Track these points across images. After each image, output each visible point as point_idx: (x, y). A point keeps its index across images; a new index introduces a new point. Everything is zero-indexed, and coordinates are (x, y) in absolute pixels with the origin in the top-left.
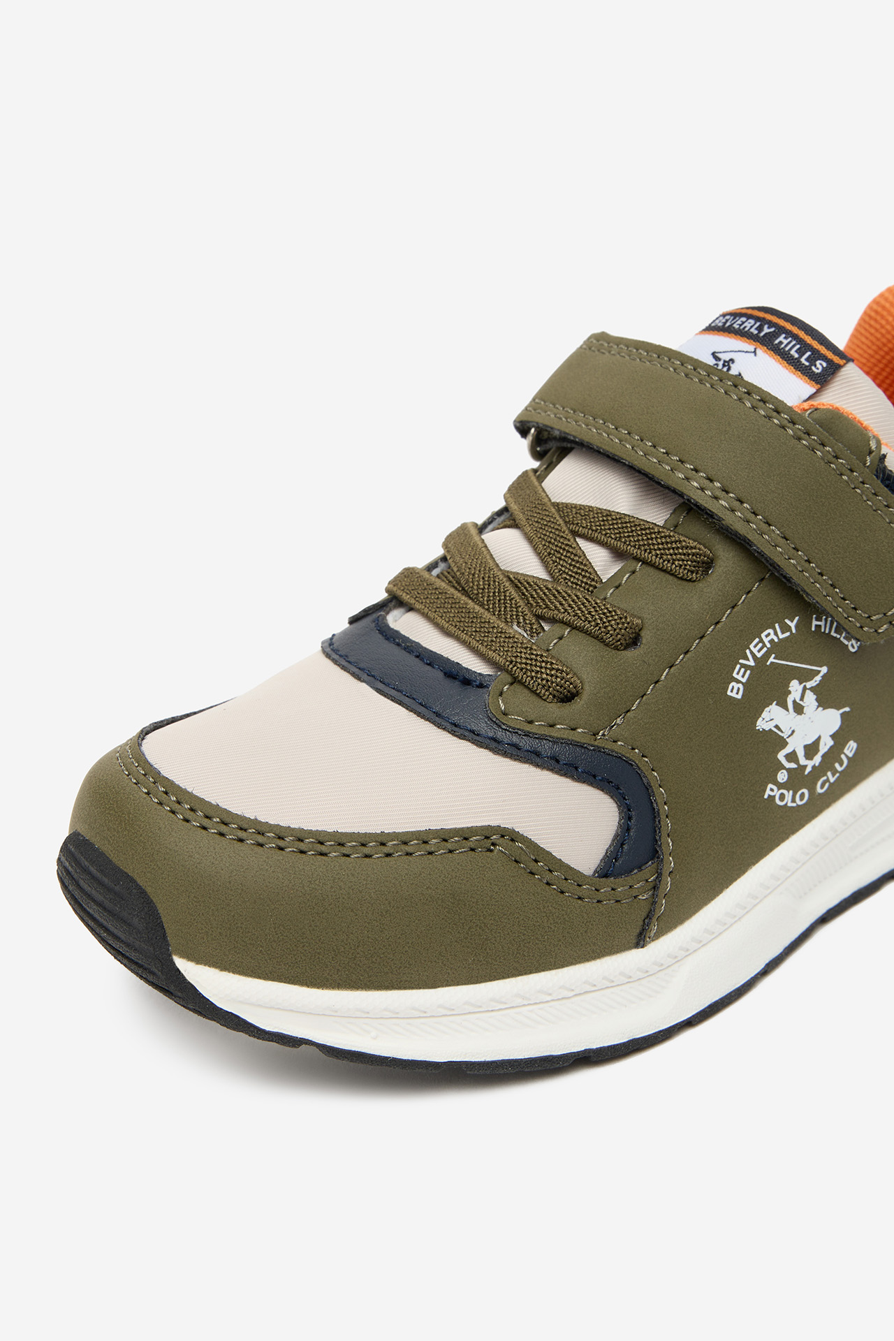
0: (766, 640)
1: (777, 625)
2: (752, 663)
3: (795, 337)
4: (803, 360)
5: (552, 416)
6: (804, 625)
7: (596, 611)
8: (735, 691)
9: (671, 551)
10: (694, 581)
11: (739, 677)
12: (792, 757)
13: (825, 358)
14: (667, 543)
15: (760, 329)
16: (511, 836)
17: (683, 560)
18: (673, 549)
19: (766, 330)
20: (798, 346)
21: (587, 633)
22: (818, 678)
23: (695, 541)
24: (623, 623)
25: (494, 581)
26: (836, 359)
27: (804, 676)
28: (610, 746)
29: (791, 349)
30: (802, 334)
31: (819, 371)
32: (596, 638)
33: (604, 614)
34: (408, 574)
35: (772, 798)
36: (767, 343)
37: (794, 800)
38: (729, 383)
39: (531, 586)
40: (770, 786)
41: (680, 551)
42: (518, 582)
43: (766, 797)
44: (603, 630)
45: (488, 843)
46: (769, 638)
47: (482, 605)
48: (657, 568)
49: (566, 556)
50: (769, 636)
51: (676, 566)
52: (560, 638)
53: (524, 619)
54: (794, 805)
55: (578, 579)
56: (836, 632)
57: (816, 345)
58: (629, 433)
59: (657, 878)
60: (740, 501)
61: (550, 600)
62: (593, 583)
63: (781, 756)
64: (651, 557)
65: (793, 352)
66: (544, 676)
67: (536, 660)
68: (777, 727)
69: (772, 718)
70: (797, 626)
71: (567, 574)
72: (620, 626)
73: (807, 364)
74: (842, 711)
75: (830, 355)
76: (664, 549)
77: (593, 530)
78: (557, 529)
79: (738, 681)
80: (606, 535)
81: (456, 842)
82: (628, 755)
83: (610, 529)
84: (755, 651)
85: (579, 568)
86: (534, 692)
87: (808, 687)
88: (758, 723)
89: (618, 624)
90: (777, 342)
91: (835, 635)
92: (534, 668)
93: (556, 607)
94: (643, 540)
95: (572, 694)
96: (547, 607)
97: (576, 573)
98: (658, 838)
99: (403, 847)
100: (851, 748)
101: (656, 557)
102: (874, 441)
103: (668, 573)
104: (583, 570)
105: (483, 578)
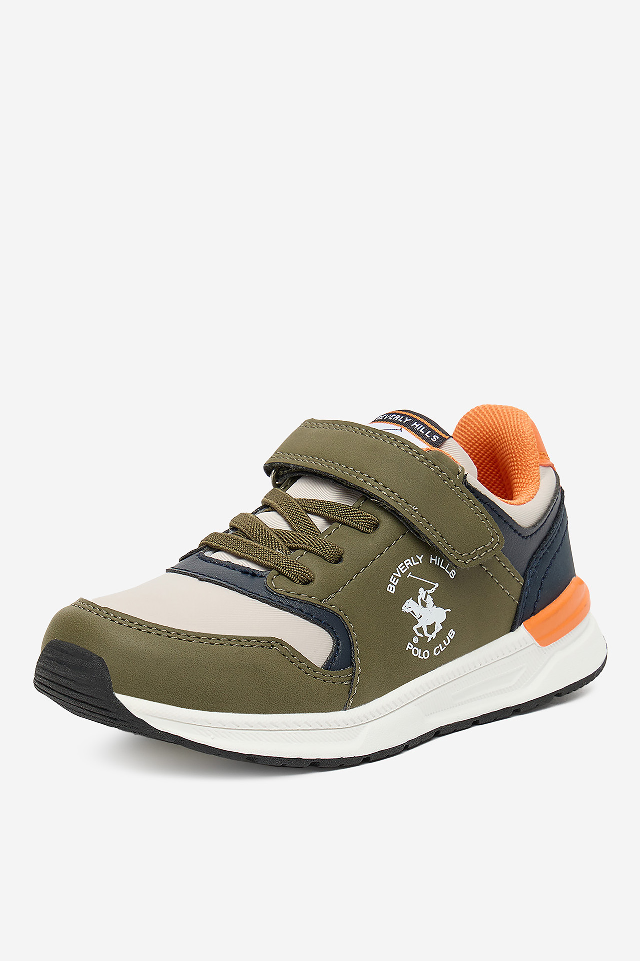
0: (407, 565)
1: (412, 557)
2: (400, 575)
3: (423, 424)
4: (426, 435)
5: (289, 459)
6: (427, 559)
7: (320, 543)
8: (391, 589)
9: (357, 517)
10: (370, 533)
11: (393, 582)
12: (421, 630)
13: (438, 435)
14: (355, 514)
15: (404, 420)
16: (282, 643)
17: (364, 522)
18: (358, 516)
19: (407, 420)
20: (424, 428)
21: (315, 553)
22: (434, 589)
23: (369, 513)
24: (334, 549)
25: (265, 531)
26: (444, 436)
27: (427, 587)
28: (329, 607)
29: (420, 429)
30: (426, 423)
31: (435, 441)
32: (320, 555)
33: (325, 544)
34: (215, 535)
35: (410, 650)
36: (408, 426)
37: (422, 656)
38: (385, 436)
39: (284, 534)
40: (409, 644)
41: (362, 517)
42: (278, 532)
43: (407, 649)
44: (324, 551)
45: (270, 645)
46: (408, 564)
47: (259, 542)
48: (350, 526)
49: (302, 520)
50: (408, 562)
51: (360, 525)
52: (302, 556)
53: (283, 548)
54: (422, 658)
55: (309, 531)
56: (442, 565)
57: (433, 427)
58: (333, 463)
59: (353, 675)
60: (392, 491)
61: (295, 539)
62: (317, 533)
63: (415, 628)
64: (347, 521)
65: (421, 431)
66: (295, 570)
67: (291, 563)
68: (412, 611)
69: (410, 606)
70: (422, 560)
71: (303, 528)
72: (333, 550)
73: (429, 437)
74: (447, 610)
75: (441, 433)
76: (354, 516)
77: (316, 509)
78: (297, 508)
79: (393, 584)
80: (322, 511)
81: (254, 642)
82: (338, 612)
83: (325, 508)
84: (401, 569)
85: (309, 526)
86: (290, 578)
87: (429, 593)
88: (403, 608)
89: (332, 549)
90: (413, 426)
91: (442, 567)
92: (290, 567)
93: (299, 541)
94: (342, 512)
95: (309, 581)
96: (294, 542)
97: (308, 528)
98: (353, 656)
99: (229, 641)
100: (452, 633)
101: (350, 520)
102: (461, 468)
103: (356, 528)
104: (311, 527)
105: (259, 530)
